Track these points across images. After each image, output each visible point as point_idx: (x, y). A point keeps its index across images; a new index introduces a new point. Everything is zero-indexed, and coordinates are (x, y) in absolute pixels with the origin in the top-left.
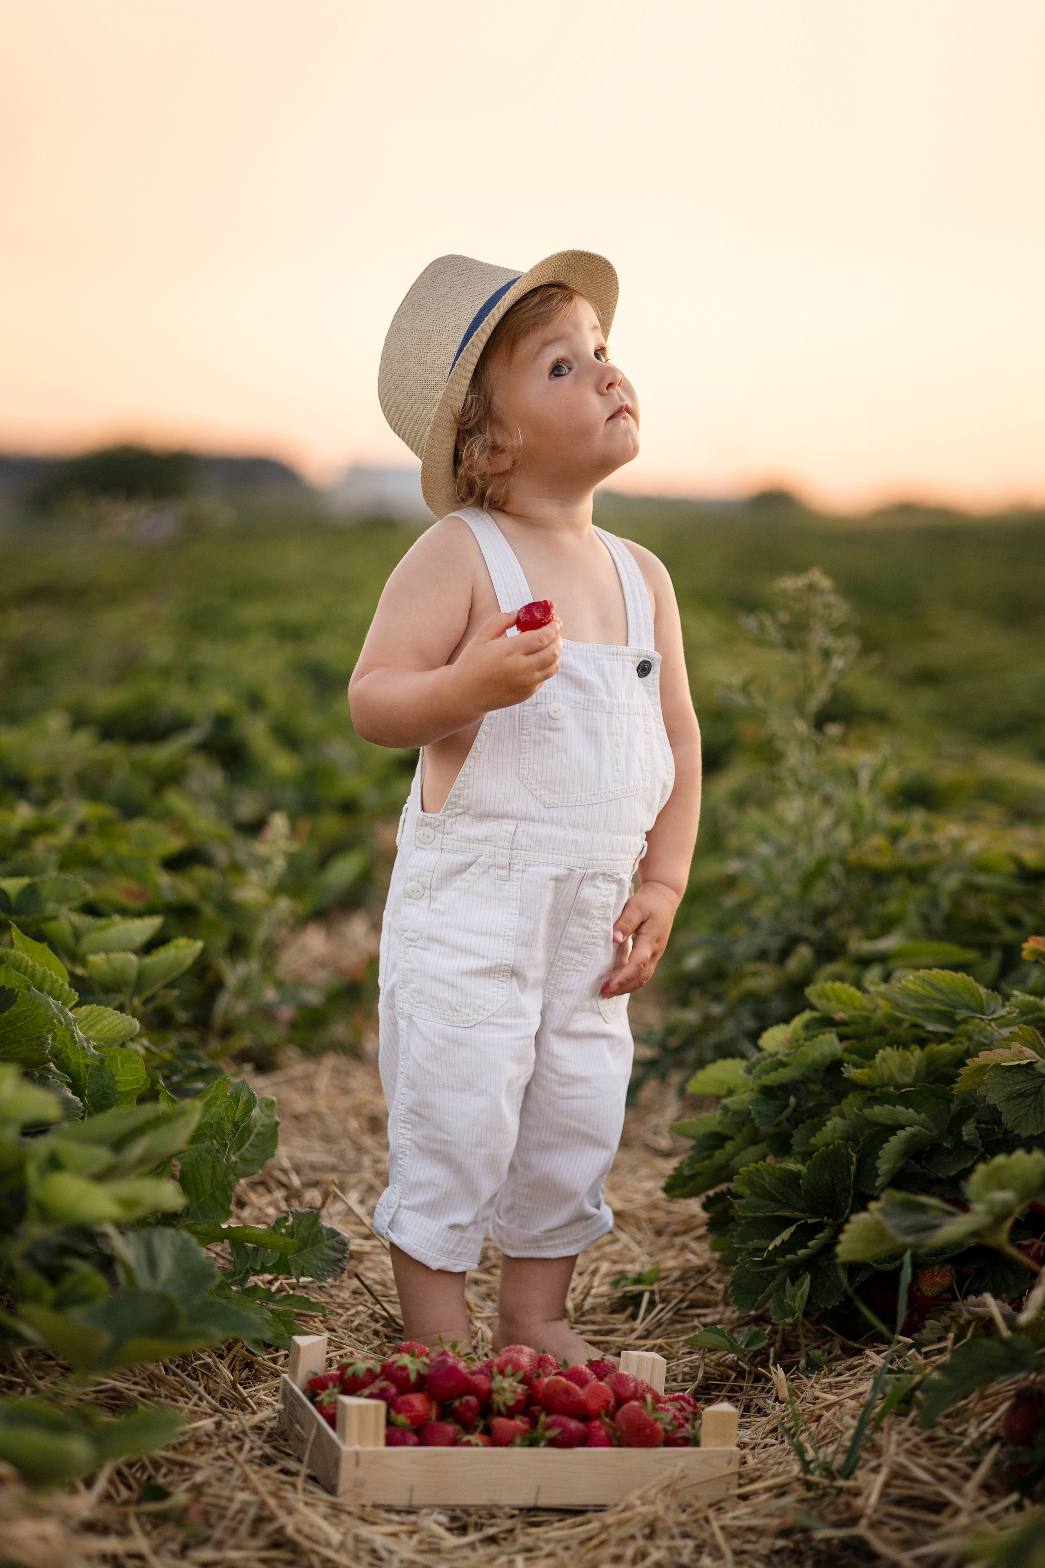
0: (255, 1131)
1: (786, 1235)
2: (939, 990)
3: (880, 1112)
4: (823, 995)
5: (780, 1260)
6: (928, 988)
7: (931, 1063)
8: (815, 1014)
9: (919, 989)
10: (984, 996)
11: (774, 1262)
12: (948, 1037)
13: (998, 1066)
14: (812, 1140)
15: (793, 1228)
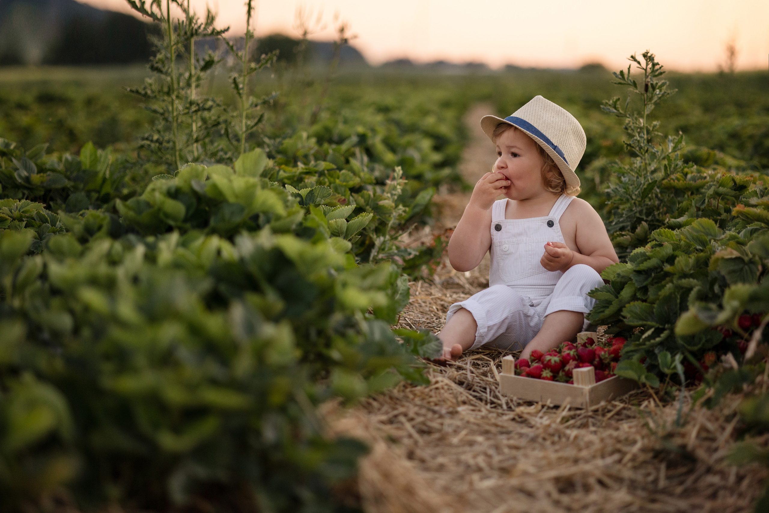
0: (400, 292)
1: (649, 332)
2: (703, 227)
3: (684, 282)
4: (660, 234)
5: (647, 343)
6: (700, 226)
7: (698, 260)
8: (657, 243)
9: (697, 227)
10: (717, 231)
11: (644, 344)
12: (702, 251)
13: (723, 258)
14: (660, 293)
15: (652, 330)
